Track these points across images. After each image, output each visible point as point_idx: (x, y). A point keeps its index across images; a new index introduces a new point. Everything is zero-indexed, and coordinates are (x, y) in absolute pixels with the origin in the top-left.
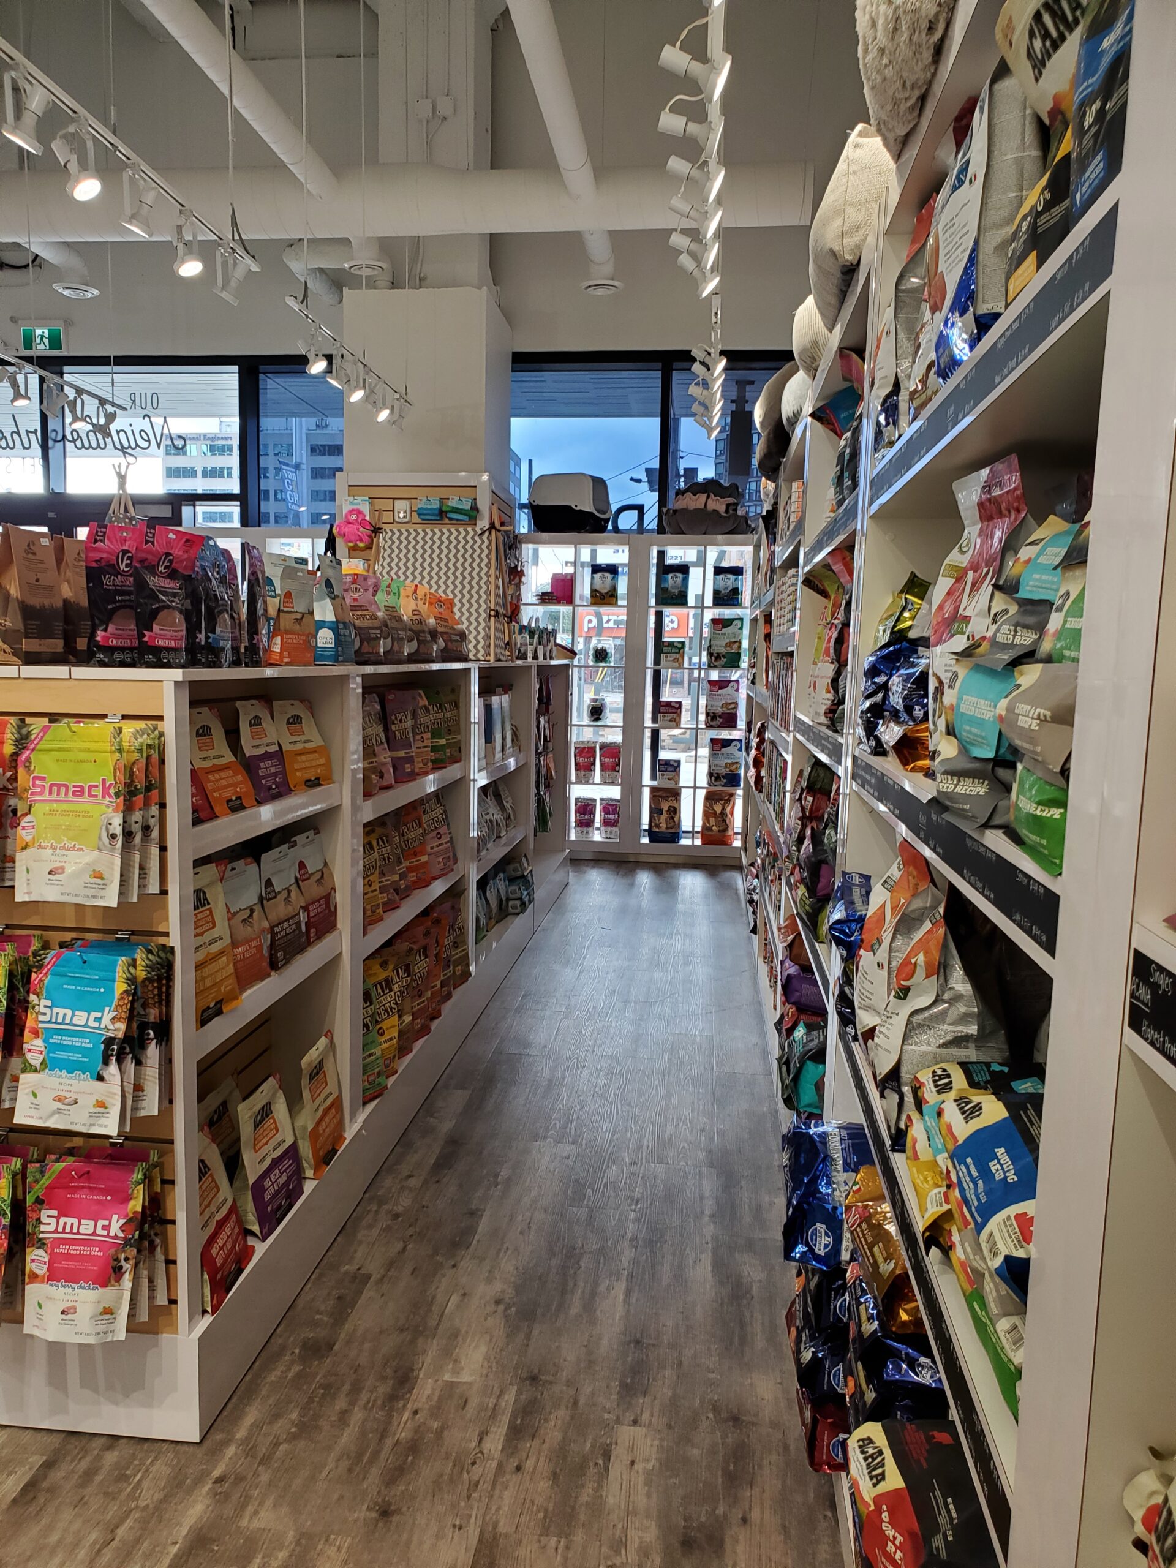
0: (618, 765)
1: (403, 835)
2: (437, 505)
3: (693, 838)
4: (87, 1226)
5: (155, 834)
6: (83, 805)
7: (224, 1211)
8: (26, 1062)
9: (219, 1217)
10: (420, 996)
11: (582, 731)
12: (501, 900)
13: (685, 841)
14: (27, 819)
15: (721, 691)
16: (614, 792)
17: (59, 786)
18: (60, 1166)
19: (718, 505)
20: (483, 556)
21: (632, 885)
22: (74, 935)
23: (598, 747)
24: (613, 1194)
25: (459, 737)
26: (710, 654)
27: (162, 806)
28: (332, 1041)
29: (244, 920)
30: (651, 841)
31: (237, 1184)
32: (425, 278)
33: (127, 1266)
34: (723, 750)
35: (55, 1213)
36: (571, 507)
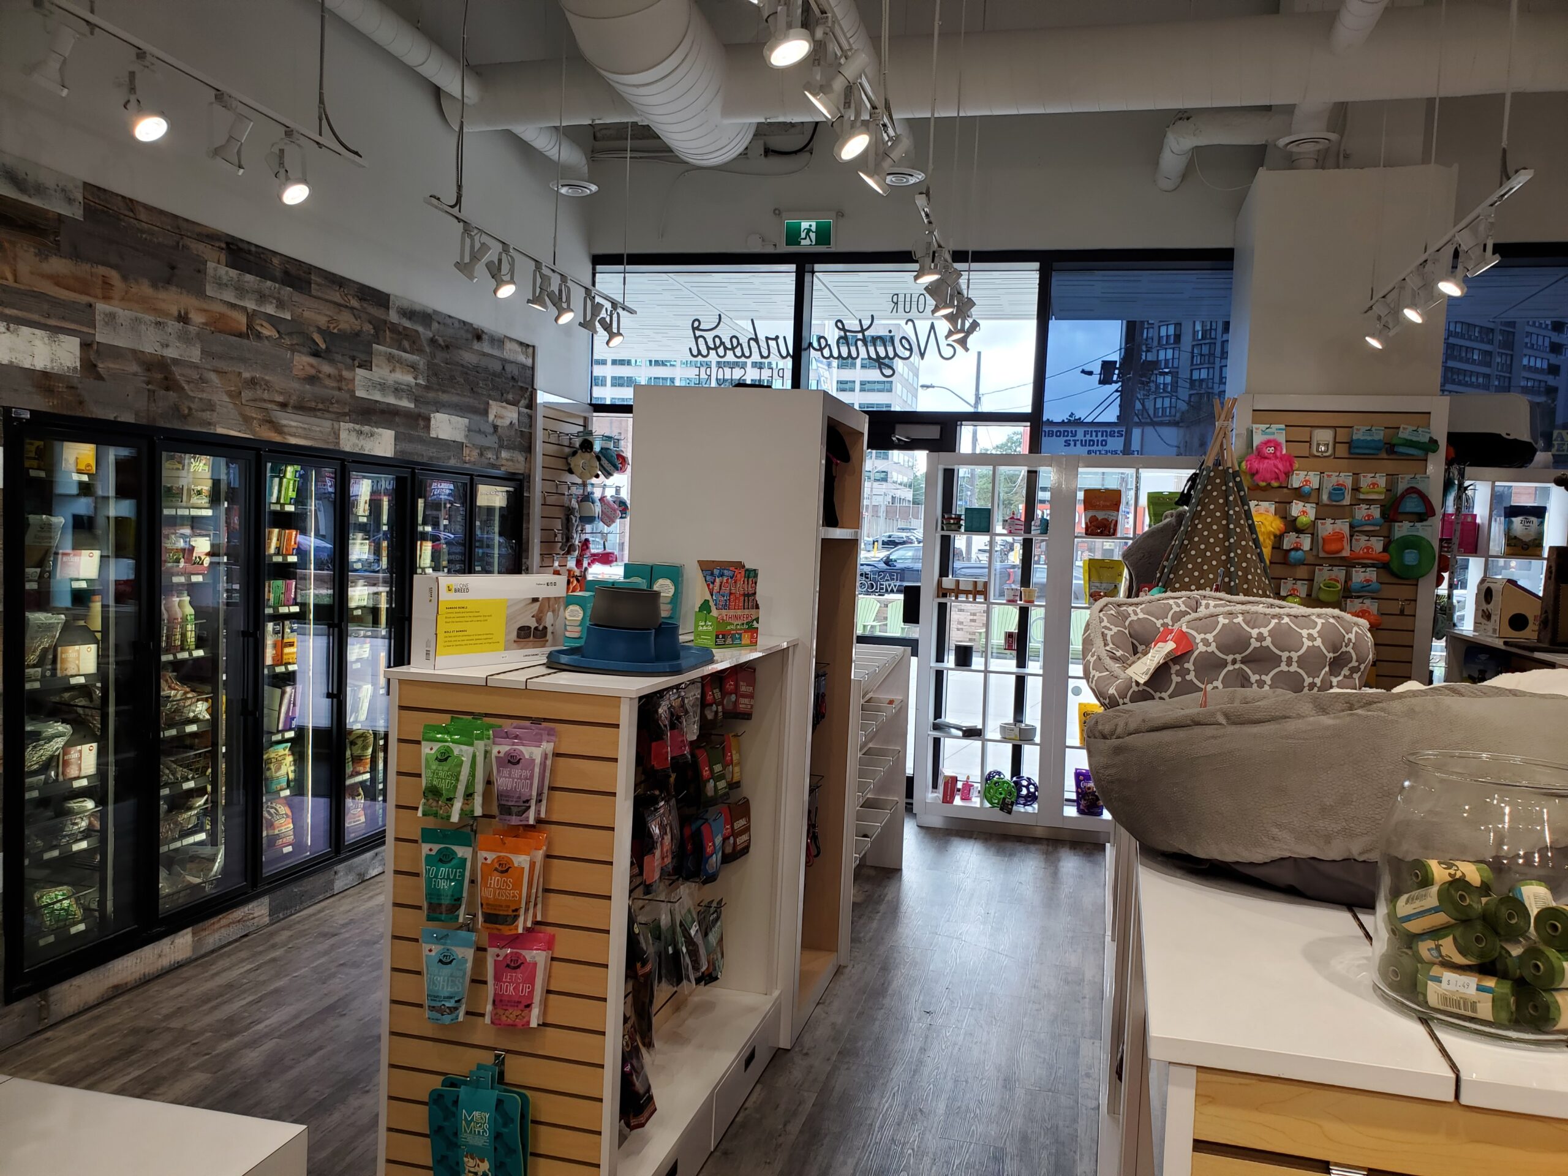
2: (1383, 437)
36: (1500, 435)
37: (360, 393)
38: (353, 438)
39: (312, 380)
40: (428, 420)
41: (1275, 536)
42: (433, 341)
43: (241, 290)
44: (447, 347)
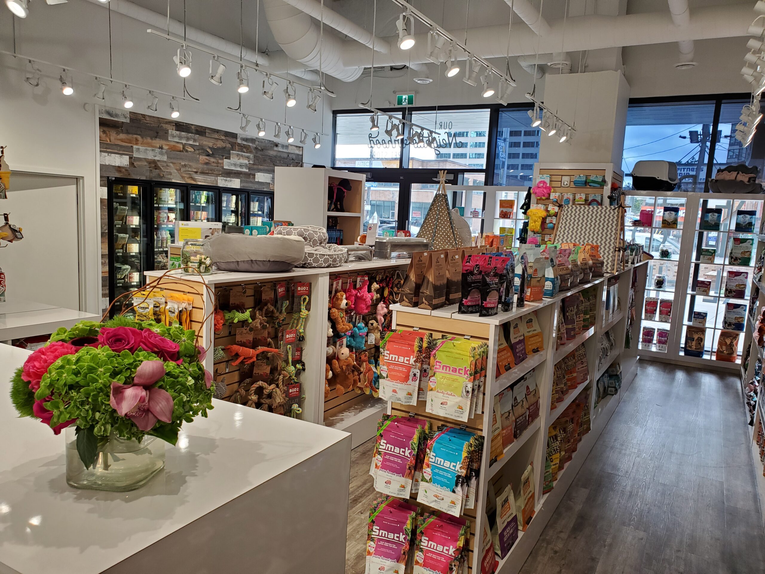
0: (670, 312)
1: (566, 363)
2: (584, 179)
3: (711, 355)
4: (440, 548)
5: (482, 389)
6: (455, 376)
7: (489, 545)
8: (423, 476)
9: (487, 548)
10: (569, 442)
11: (651, 293)
12: (605, 388)
13: (706, 357)
14: (432, 378)
15: (736, 278)
16: (667, 326)
17: (446, 367)
18: (431, 520)
19: (743, 178)
20: (614, 220)
21: (673, 379)
22: (442, 423)
23: (659, 302)
24: (668, 566)
25: (595, 312)
26: (731, 257)
27: (485, 376)
28: (533, 467)
29: (506, 417)
30: (685, 354)
31: (493, 531)
32: (587, 66)
33: (454, 568)
34: (735, 310)
35: (427, 539)
36: (655, 178)
37: (226, 167)
38: (223, 182)
39: (207, 164)
40: (255, 175)
41: (543, 218)
42: (256, 148)
43: (180, 137)
44: (263, 150)
